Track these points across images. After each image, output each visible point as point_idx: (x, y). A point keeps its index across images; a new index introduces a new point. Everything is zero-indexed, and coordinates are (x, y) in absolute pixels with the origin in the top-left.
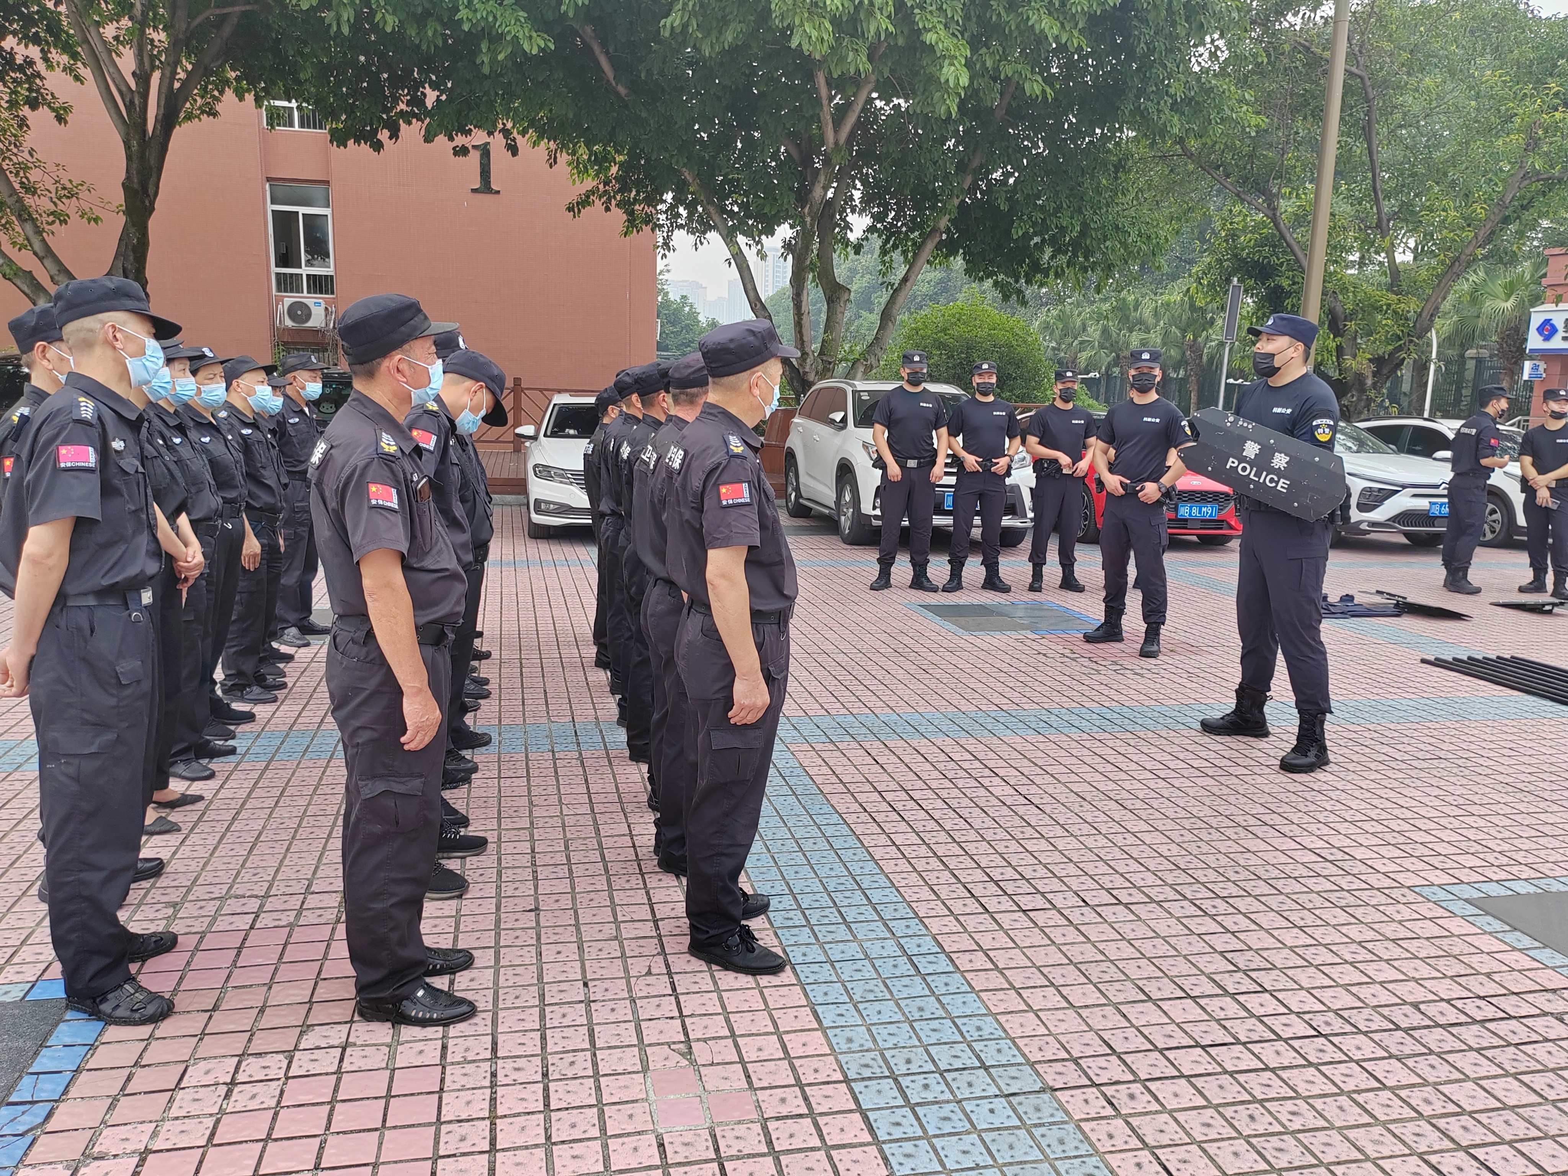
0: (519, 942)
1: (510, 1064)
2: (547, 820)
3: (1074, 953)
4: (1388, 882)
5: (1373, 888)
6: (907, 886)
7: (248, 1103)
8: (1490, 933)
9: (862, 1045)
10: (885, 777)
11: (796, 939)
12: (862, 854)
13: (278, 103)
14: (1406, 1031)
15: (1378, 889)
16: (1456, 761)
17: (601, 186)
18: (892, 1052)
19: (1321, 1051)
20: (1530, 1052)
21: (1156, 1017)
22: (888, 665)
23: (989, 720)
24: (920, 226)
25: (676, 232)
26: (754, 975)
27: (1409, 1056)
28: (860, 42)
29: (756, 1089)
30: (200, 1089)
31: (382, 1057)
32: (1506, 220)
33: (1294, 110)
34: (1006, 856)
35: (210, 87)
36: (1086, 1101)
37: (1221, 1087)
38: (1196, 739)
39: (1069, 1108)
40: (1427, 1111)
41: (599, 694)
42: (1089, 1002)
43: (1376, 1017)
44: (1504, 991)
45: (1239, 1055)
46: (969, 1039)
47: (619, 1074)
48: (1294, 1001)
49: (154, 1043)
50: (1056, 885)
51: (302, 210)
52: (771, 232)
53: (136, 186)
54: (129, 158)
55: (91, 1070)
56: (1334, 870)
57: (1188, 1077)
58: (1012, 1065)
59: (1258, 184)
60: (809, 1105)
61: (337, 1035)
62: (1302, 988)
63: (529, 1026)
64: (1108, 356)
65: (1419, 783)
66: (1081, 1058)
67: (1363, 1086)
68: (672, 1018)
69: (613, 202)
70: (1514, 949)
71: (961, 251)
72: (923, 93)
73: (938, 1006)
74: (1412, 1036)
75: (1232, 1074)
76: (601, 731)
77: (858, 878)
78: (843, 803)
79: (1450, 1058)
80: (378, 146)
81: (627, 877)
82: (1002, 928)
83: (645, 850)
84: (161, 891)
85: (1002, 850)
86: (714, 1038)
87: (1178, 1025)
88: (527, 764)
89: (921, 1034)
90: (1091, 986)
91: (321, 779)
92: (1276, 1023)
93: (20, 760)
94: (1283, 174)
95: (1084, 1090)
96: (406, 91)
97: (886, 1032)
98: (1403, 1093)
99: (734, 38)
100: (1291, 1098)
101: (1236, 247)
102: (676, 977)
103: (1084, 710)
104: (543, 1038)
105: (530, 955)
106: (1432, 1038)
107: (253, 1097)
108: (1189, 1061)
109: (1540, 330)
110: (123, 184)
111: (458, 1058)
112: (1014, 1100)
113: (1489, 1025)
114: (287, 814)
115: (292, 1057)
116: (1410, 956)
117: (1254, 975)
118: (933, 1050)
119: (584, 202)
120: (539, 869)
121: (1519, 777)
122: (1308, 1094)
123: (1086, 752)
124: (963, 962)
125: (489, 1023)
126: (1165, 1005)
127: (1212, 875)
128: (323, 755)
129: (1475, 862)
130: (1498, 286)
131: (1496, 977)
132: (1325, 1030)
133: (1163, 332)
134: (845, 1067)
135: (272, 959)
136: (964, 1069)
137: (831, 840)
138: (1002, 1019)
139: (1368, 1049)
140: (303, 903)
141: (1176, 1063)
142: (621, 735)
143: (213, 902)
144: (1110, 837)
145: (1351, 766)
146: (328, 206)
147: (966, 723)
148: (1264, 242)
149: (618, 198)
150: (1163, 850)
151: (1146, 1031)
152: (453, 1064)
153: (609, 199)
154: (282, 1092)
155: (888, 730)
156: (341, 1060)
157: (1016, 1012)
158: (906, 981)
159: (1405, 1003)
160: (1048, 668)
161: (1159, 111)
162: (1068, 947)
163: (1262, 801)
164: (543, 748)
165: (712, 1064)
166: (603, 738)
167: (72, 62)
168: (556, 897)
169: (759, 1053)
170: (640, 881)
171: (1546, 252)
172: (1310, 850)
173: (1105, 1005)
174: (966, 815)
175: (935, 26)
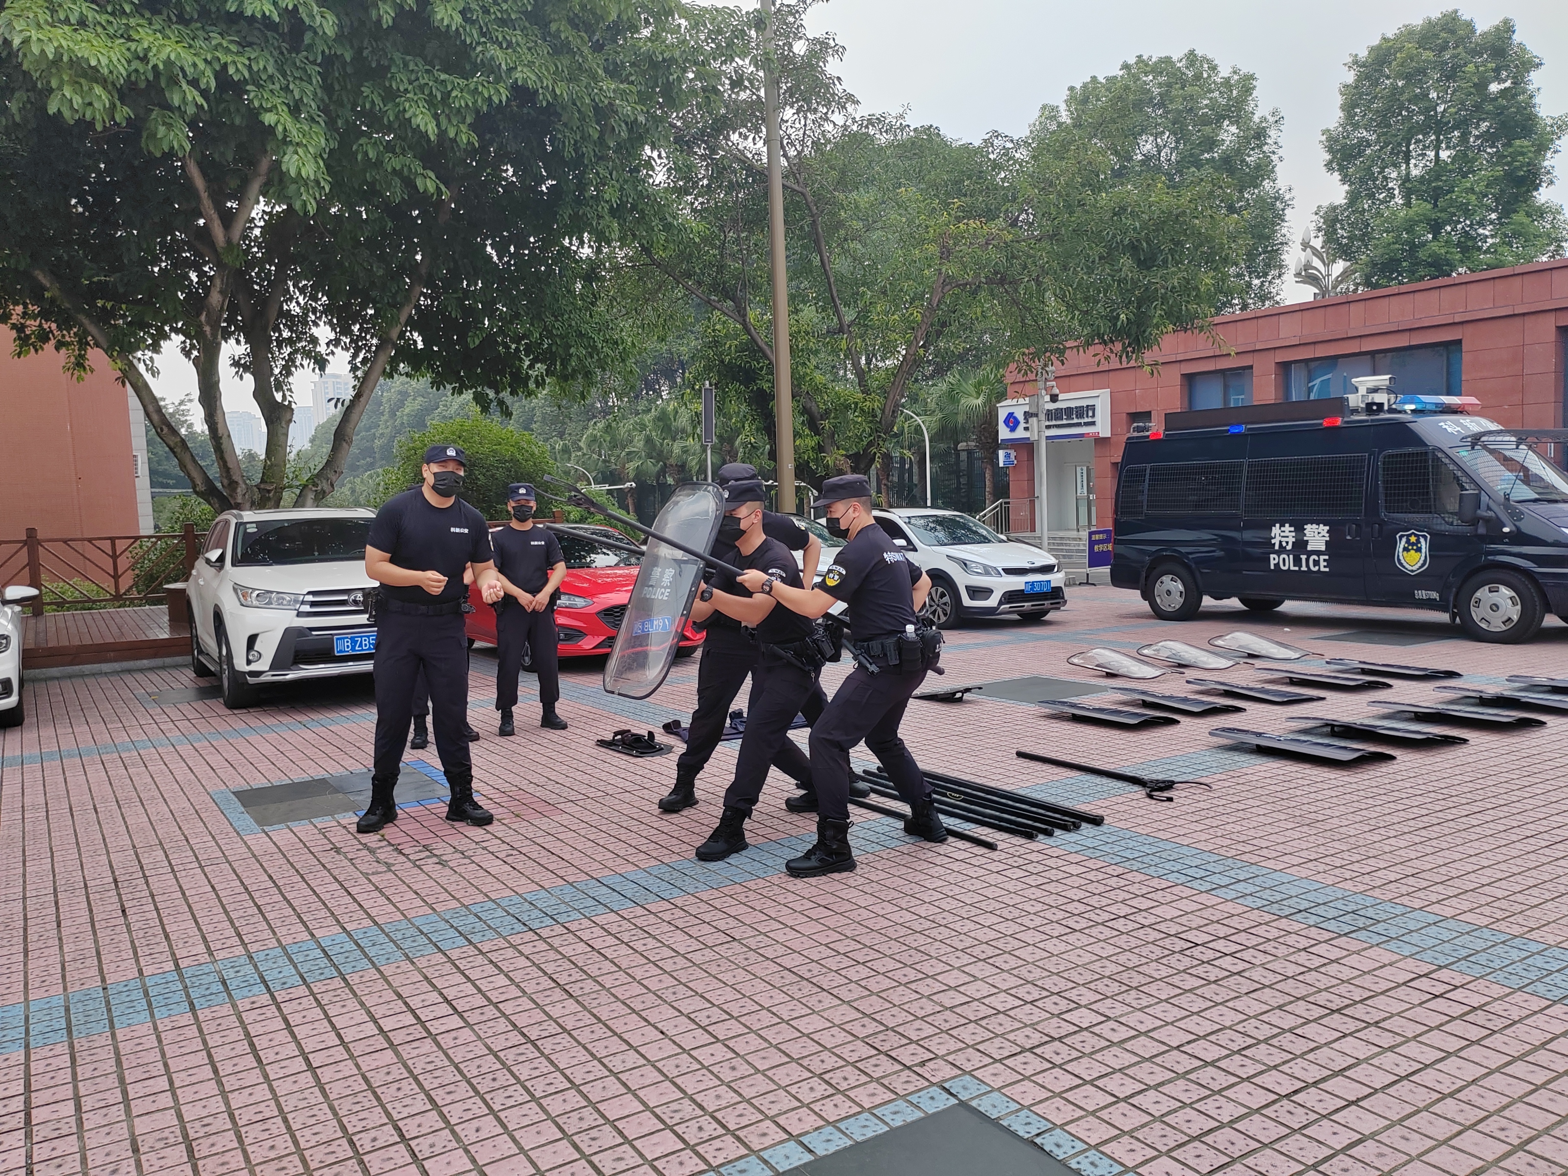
109: (1006, 422)
130: (969, 386)
161: (598, 217)
175: (275, 107)
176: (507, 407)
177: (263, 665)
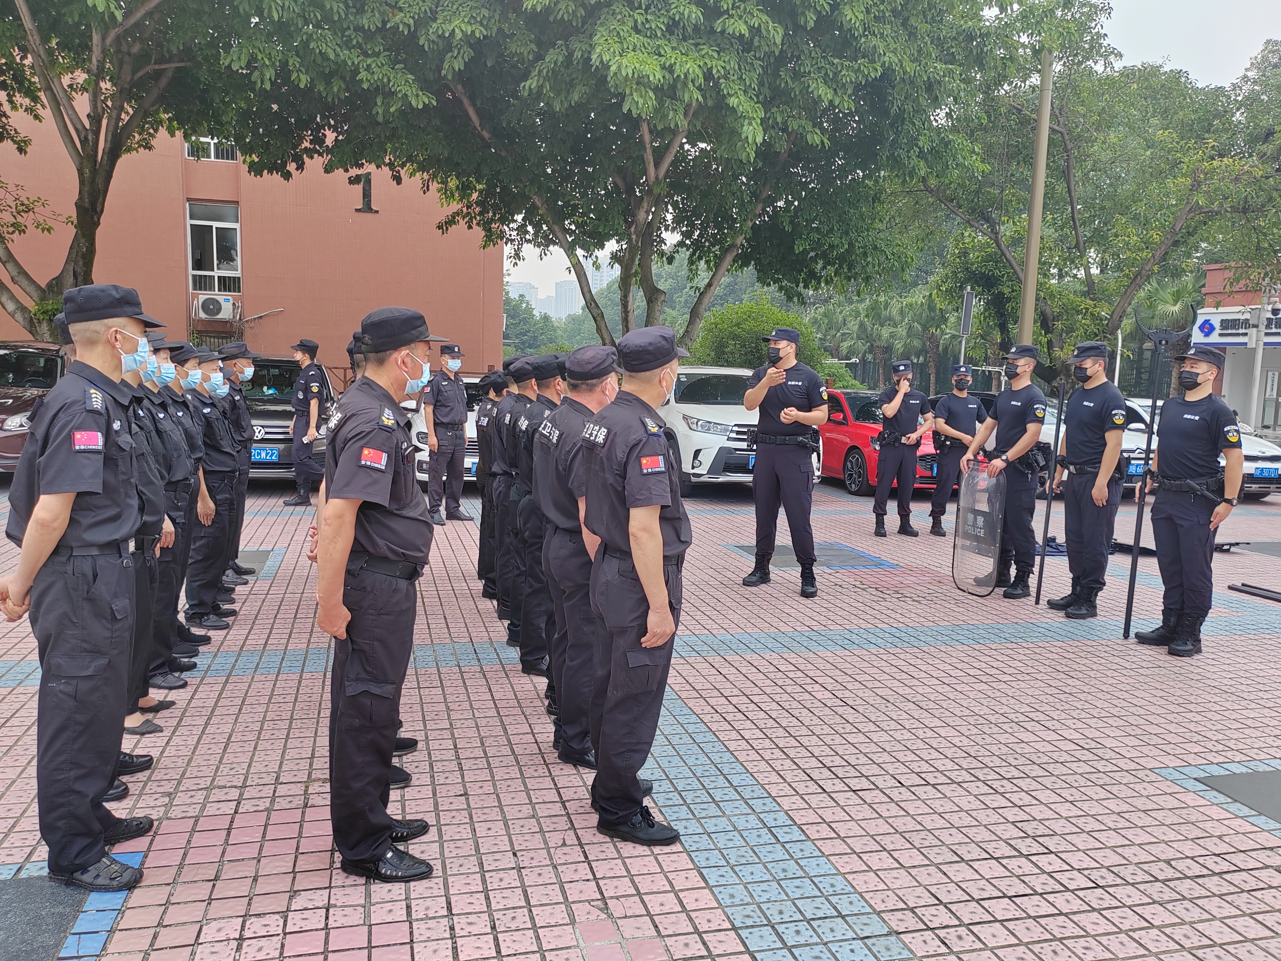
0: (455, 821)
1: (463, 919)
2: (463, 721)
3: (899, 823)
4: (1133, 766)
5: (1122, 770)
6: (758, 772)
7: (257, 954)
8: (1217, 804)
9: (742, 900)
10: (729, 685)
11: (677, 815)
12: (719, 747)
13: (202, 139)
14: (1164, 882)
15: (1127, 771)
16: (1172, 669)
17: (465, 209)
18: (767, 905)
19: (1101, 899)
20: (1260, 897)
21: (969, 874)
22: (717, 594)
23: (804, 638)
24: (720, 242)
25: (525, 245)
26: (649, 846)
27: (1169, 902)
28: (678, 104)
29: (663, 937)
30: (215, 944)
31: (360, 915)
32: (1176, 243)
33: (1011, 157)
34: (833, 747)
35: (147, 126)
36: (925, 942)
37: (1028, 929)
38: (969, 653)
39: (912, 947)
40: (1187, 944)
41: (489, 620)
42: (916, 864)
43: (1139, 872)
44: (1234, 850)
45: (1038, 903)
46: (826, 894)
47: (553, 926)
48: (1075, 859)
49: (171, 907)
50: (876, 770)
51: (215, 225)
52: (602, 247)
53: (87, 205)
54: (82, 182)
55: (122, 930)
56: (1091, 756)
57: (1001, 921)
58: (862, 914)
59: (983, 214)
60: (707, 949)
61: (321, 898)
62: (1079, 850)
63: (474, 889)
64: (864, 345)
65: (1146, 687)
66: (916, 907)
67: (1136, 926)
68: (588, 880)
69: (474, 222)
70: (1237, 817)
71: (753, 263)
72: (728, 142)
73: (797, 867)
74: (1168, 886)
75: (1034, 918)
76: (495, 649)
77: (719, 766)
78: (699, 706)
79: (1199, 902)
80: (287, 176)
81: (534, 768)
82: (839, 804)
83: (545, 745)
84: (156, 783)
85: (829, 742)
86: (624, 896)
87: (987, 880)
88: (440, 676)
89: (787, 890)
90: (915, 850)
91: (273, 690)
92: (1063, 878)
93: (21, 677)
94: (1001, 206)
95: (922, 933)
96: (309, 132)
97: (759, 889)
98: (1168, 931)
99: (580, 98)
100: (1082, 936)
101: (967, 263)
102: (586, 848)
103: (878, 630)
104: (487, 898)
105: (466, 832)
106: (1184, 887)
107: (260, 949)
108: (1001, 909)
109: (1201, 328)
110: (76, 203)
111: (421, 916)
112: (869, 942)
113: (1225, 876)
114: (251, 718)
115: (287, 917)
116: (1158, 823)
117: (1040, 840)
118: (799, 903)
119: (451, 221)
120: (463, 762)
121: (1222, 680)
122: (1095, 933)
123: (884, 664)
124: (812, 831)
125: (442, 886)
126: (976, 865)
127: (998, 762)
128: (272, 671)
129: (1198, 749)
130: (1167, 294)
131: (1226, 839)
132: (1101, 882)
133: (908, 327)
134: (731, 917)
135: (257, 837)
136: (826, 918)
137: (693, 735)
138: (850, 877)
139: (1136, 897)
140: (275, 791)
141: (990, 910)
142: (514, 653)
143: (201, 792)
144: (913, 731)
145: (1092, 674)
146: (237, 222)
147: (786, 641)
148: (989, 258)
149: (478, 218)
150: (956, 741)
151: (963, 885)
152: (417, 920)
153: (471, 219)
154: (283, 946)
155: (725, 647)
156: (327, 918)
157: (860, 872)
158: (769, 848)
159: (1159, 860)
160: (845, 597)
161: (909, 157)
162: (893, 819)
163: (1027, 702)
164: (451, 664)
165: (626, 917)
166: (498, 654)
167: (33, 104)
168: (480, 784)
169: (662, 908)
170: (546, 770)
171: (1205, 267)
172: (1070, 740)
173: (928, 865)
174: (797, 715)
175: (736, 93)
176: (803, 298)
177: (703, 470)
